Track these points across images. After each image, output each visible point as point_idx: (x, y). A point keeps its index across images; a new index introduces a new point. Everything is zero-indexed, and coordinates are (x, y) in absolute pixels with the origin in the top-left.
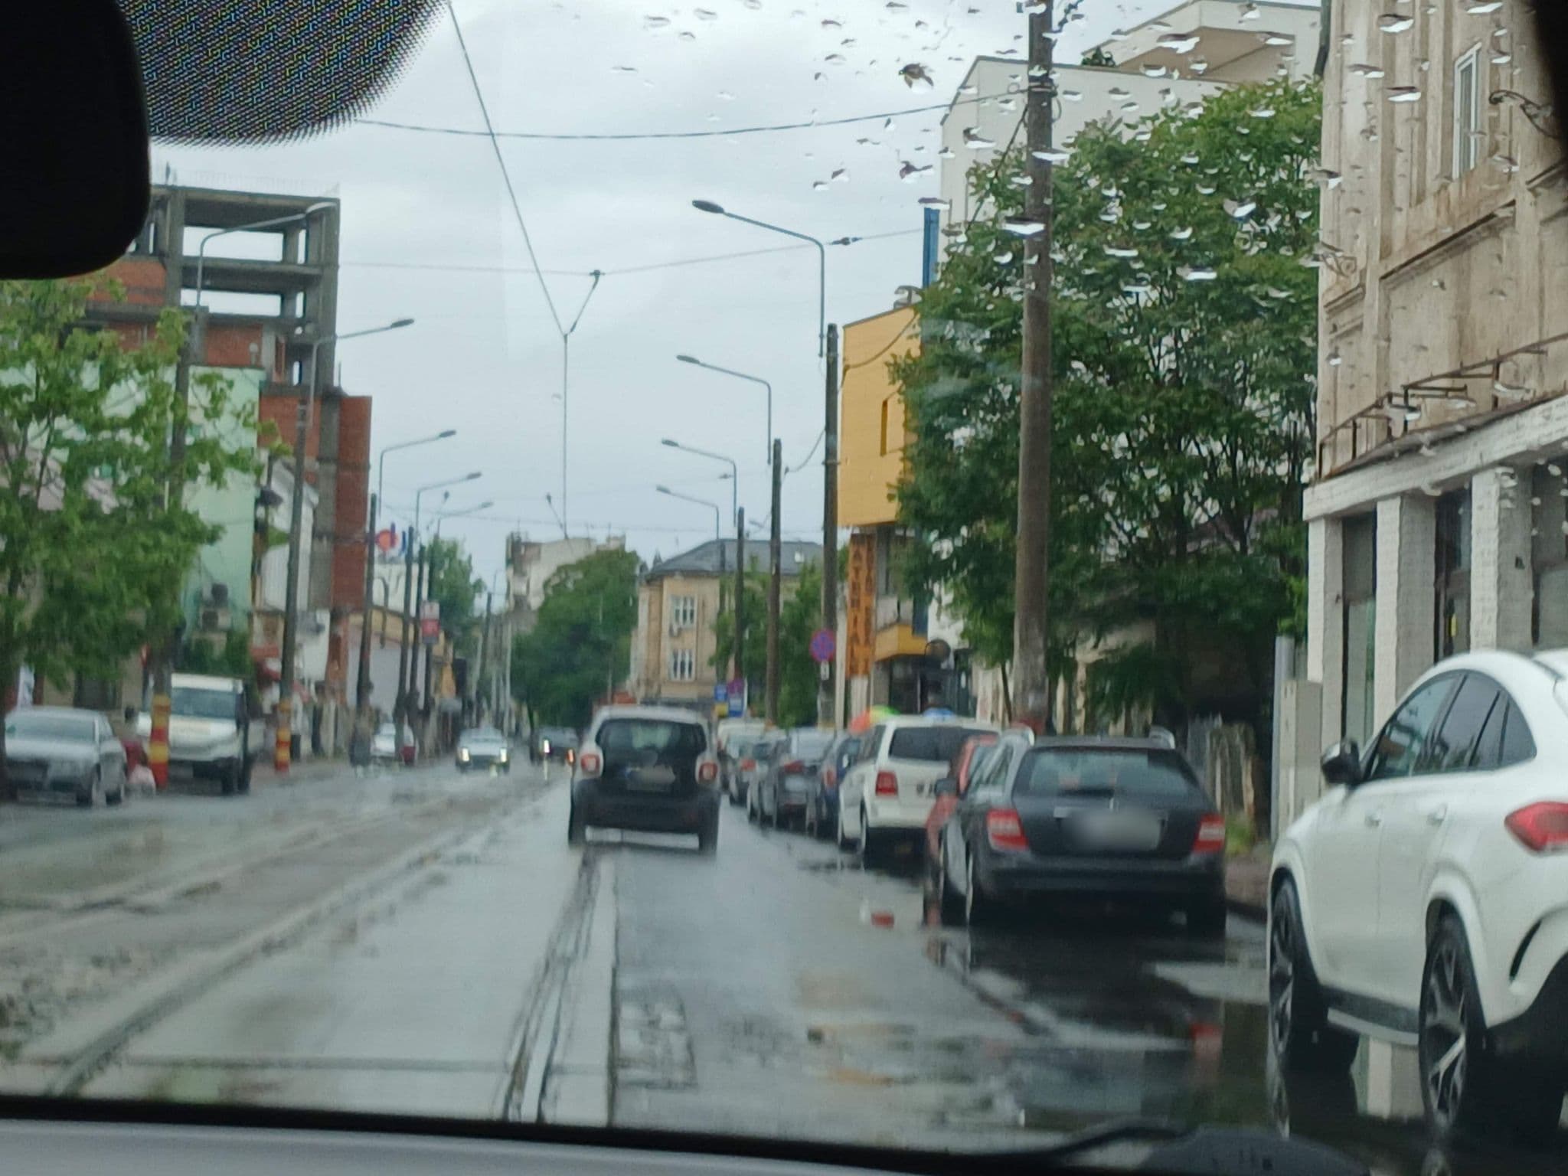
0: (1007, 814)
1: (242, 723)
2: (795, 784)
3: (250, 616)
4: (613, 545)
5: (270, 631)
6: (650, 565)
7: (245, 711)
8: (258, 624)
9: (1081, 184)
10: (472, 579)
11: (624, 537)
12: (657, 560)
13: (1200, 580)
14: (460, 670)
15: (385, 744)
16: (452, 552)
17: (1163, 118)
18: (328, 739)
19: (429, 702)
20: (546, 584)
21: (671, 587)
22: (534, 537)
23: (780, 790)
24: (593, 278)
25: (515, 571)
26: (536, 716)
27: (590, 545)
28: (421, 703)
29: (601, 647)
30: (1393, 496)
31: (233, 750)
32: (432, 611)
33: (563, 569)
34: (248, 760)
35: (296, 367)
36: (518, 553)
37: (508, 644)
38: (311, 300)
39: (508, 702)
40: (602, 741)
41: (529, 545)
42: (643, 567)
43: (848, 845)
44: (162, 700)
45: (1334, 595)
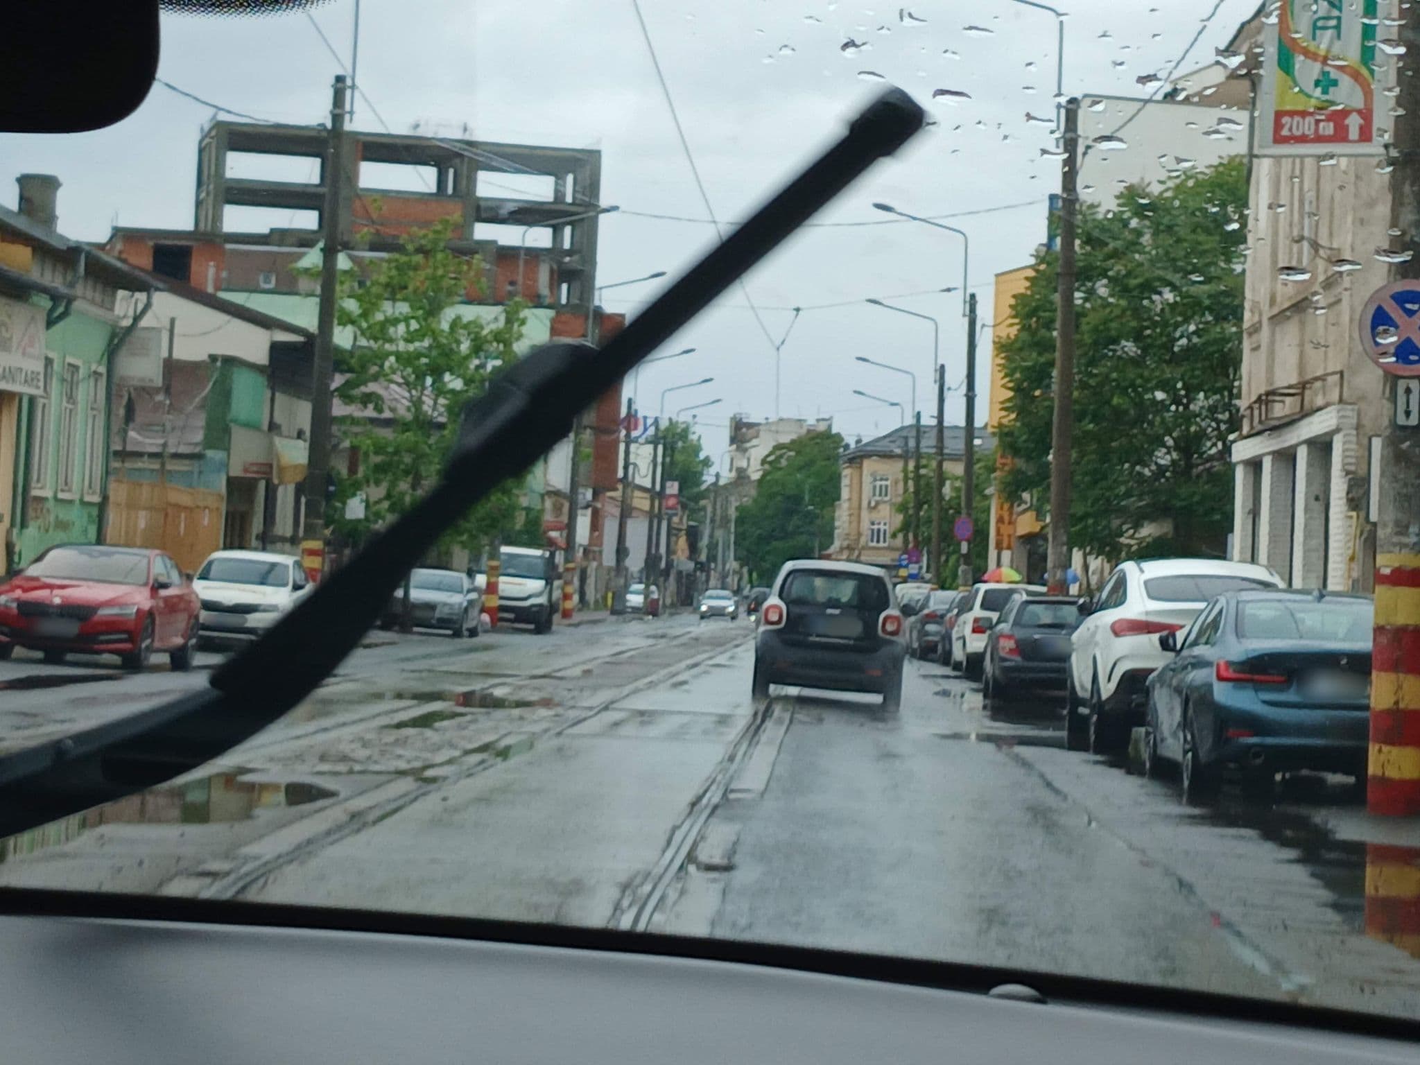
0: (1010, 637)
1: (549, 582)
2: (931, 628)
3: (542, 496)
4: (822, 427)
5: (557, 509)
6: (853, 446)
7: (549, 574)
8: (548, 504)
9: (1125, 224)
10: (702, 456)
11: (830, 419)
12: (858, 441)
13: (1194, 493)
14: (693, 536)
15: (635, 599)
16: (684, 434)
17: (1183, 177)
18: (591, 595)
19: (669, 565)
20: (764, 462)
21: (869, 465)
22: (753, 419)
23: (923, 633)
24: (795, 312)
25: (738, 449)
26: (755, 575)
27: (801, 427)
28: (663, 565)
29: (810, 518)
30: (1268, 454)
31: (542, 600)
32: (673, 488)
33: (778, 447)
34: (552, 608)
35: (564, 287)
36: (741, 432)
37: (733, 513)
38: (577, 233)
39: (733, 565)
40: (784, 595)
41: (750, 426)
42: (847, 447)
43: (957, 666)
44: (494, 563)
45: (1247, 510)
